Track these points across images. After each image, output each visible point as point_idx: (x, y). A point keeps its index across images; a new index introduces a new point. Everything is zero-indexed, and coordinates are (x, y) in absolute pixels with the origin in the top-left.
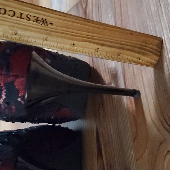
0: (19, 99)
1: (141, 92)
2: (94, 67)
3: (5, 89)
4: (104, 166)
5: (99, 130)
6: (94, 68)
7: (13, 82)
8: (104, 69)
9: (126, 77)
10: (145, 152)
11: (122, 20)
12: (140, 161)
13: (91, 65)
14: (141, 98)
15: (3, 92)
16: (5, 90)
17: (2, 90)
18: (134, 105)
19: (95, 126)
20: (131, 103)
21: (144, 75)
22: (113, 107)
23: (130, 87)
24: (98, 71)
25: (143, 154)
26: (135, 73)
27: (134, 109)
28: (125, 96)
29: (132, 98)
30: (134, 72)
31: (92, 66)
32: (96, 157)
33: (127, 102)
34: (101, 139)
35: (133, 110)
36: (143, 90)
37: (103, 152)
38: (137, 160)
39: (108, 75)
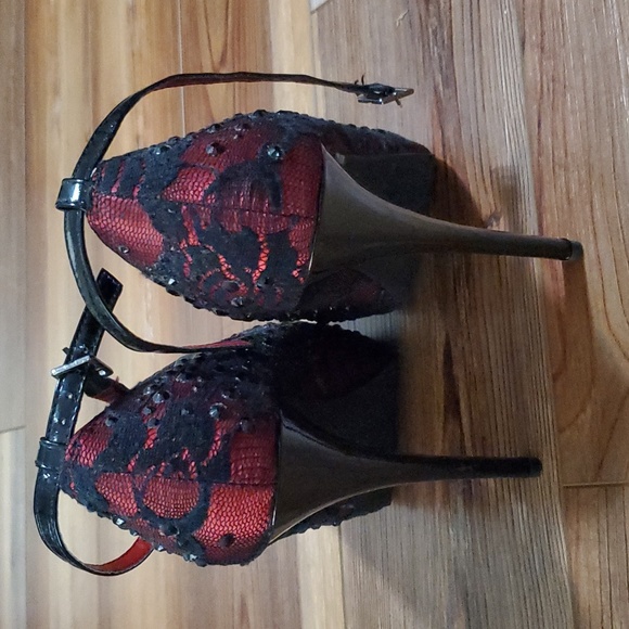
0: (295, 273)
1: (584, 247)
2: (448, 162)
3: (267, 247)
4: (462, 440)
5: (452, 344)
6: (445, 163)
7: (286, 232)
8: (478, 170)
9: (546, 204)
10: (583, 410)
11: (543, 34)
12: (568, 433)
13: (439, 155)
14: (583, 266)
15: (262, 255)
16: (267, 251)
17: (261, 250)
18: (562, 284)
19: (444, 334)
20: (555, 278)
21: (597, 205)
22: (501, 285)
23: (554, 233)
24: (460, 175)
25: (577, 416)
26: (572, 195)
27: (563, 294)
28: (539, 259)
29: (559, 263)
30: (568, 192)
31: (441, 158)
32: (442, 418)
33: (543, 274)
34: (459, 372)
35: (559, 297)
36: (592, 246)
37: (463, 405)
38: (561, 431)
39: (489, 189)
